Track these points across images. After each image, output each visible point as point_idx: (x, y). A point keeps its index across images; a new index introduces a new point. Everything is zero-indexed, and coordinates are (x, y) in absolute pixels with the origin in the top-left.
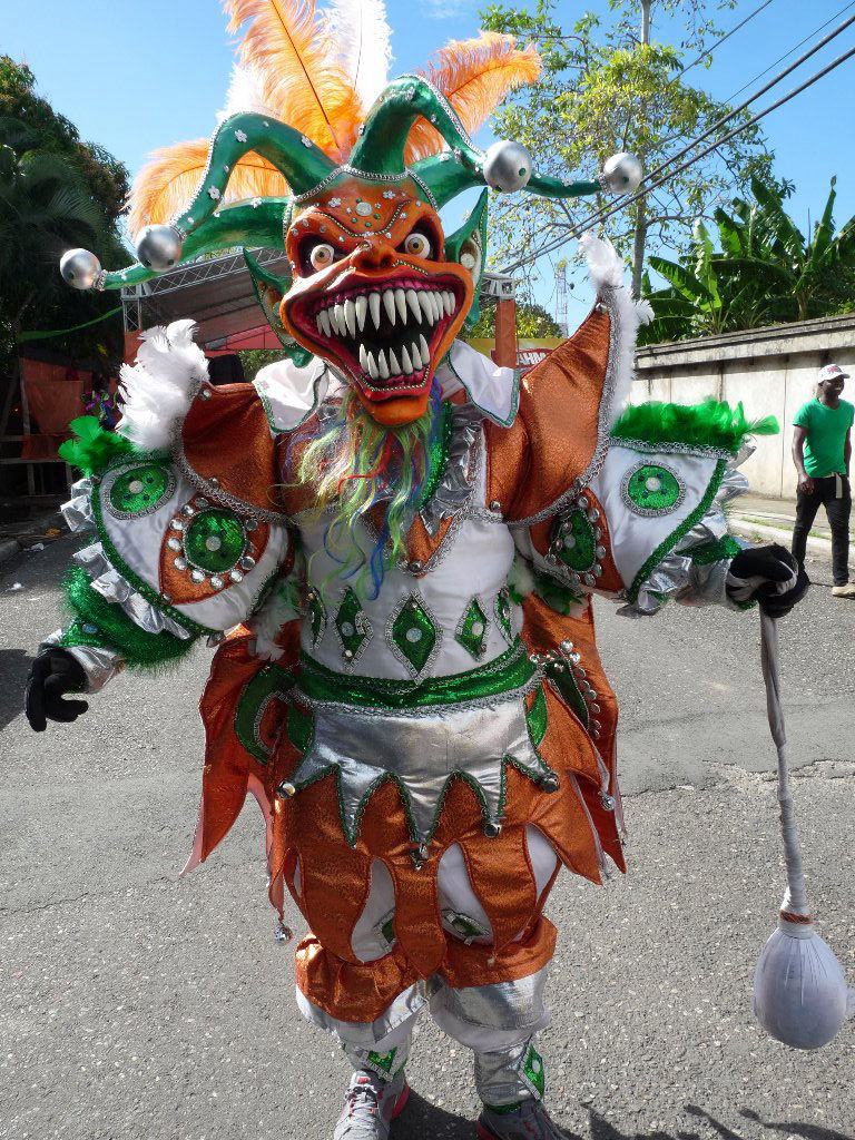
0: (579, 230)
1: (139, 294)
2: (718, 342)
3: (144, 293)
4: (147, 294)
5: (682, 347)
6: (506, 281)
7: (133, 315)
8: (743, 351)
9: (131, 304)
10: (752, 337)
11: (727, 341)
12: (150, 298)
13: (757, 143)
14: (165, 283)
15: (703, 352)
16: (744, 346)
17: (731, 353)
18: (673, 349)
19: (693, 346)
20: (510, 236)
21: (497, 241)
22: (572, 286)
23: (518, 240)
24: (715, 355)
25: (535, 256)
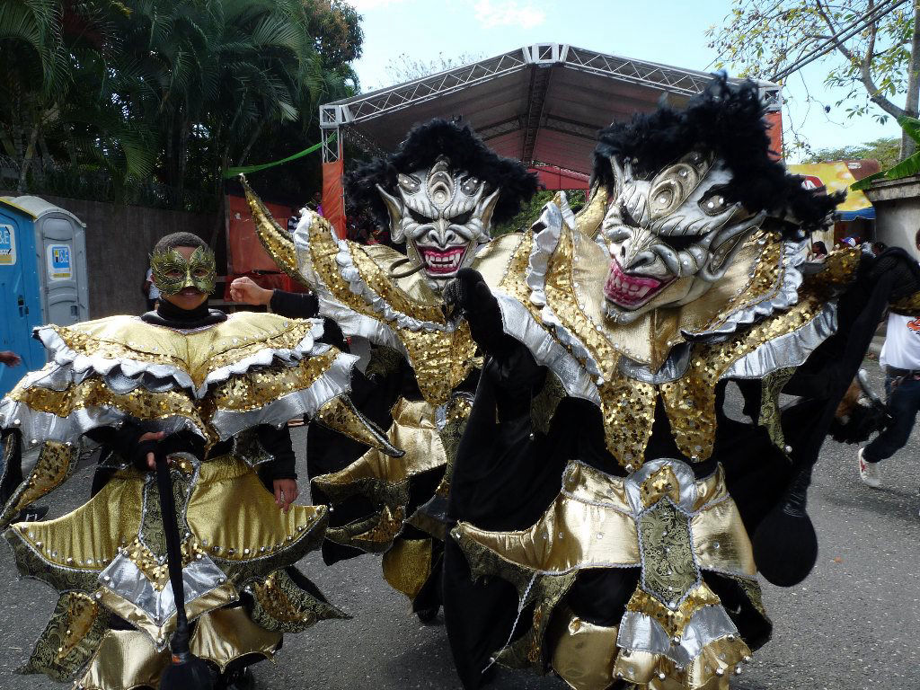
0: (840, 38)
1: (339, 120)
3: (344, 119)
4: (348, 121)
6: (769, 89)
7: (333, 146)
9: (329, 131)
12: (351, 124)
14: (367, 109)
20: (761, 51)
21: (746, 58)
22: (828, 109)
23: (768, 54)
25: (787, 72)
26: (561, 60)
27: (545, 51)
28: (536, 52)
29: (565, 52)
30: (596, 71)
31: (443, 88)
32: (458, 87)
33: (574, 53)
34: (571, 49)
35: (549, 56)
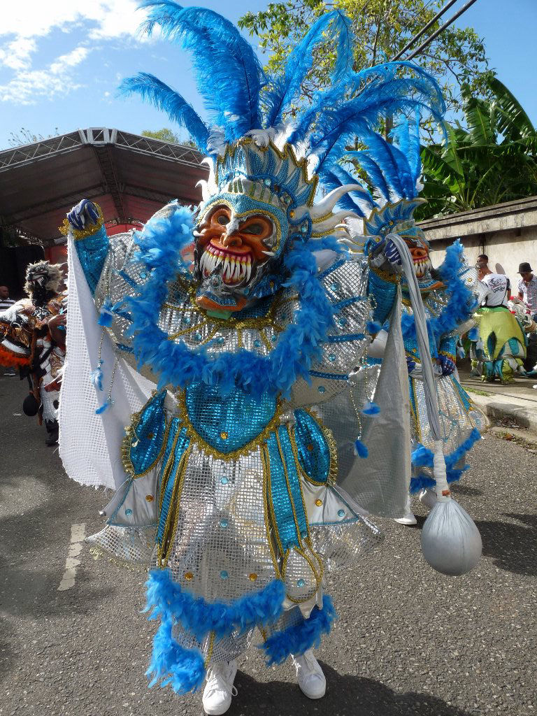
2: (480, 215)
5: (441, 223)
8: (510, 222)
10: (521, 207)
11: (492, 213)
13: (480, 60)
15: (463, 226)
16: (512, 217)
17: (495, 225)
18: (432, 225)
19: (452, 221)
24: (477, 228)
26: (112, 142)
27: (98, 134)
28: (90, 135)
29: (114, 134)
30: (142, 151)
31: (13, 162)
32: (27, 161)
33: (122, 136)
34: (119, 133)
35: (101, 138)
